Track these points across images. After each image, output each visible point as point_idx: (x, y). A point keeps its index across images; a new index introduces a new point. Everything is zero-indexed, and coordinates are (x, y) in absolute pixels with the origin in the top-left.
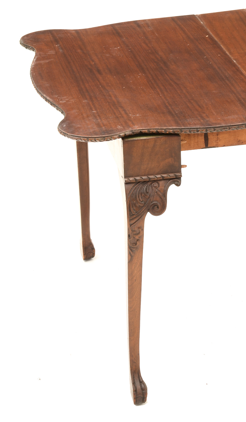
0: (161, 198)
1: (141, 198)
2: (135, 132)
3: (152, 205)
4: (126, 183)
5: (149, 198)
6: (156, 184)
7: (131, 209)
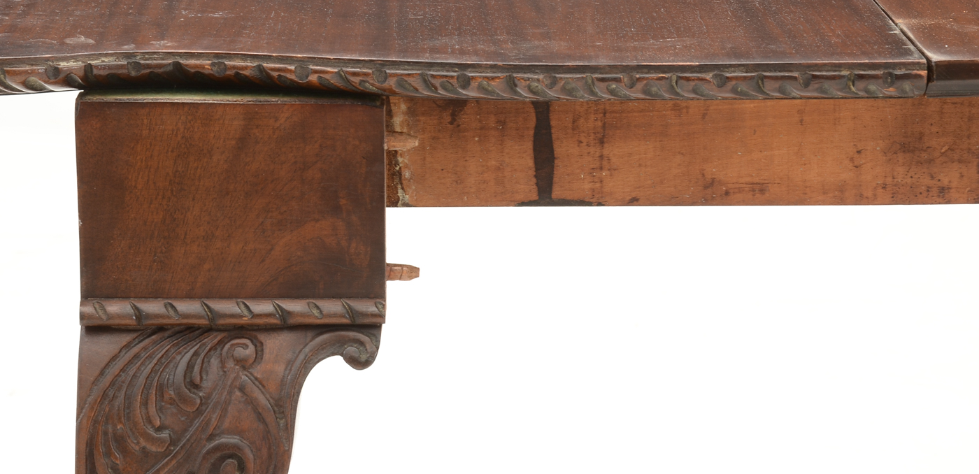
0: (260, 418)
1: (160, 410)
2: (148, 66)
3: (208, 453)
4: (92, 329)
5: (199, 412)
6: (245, 350)
7: (97, 464)
